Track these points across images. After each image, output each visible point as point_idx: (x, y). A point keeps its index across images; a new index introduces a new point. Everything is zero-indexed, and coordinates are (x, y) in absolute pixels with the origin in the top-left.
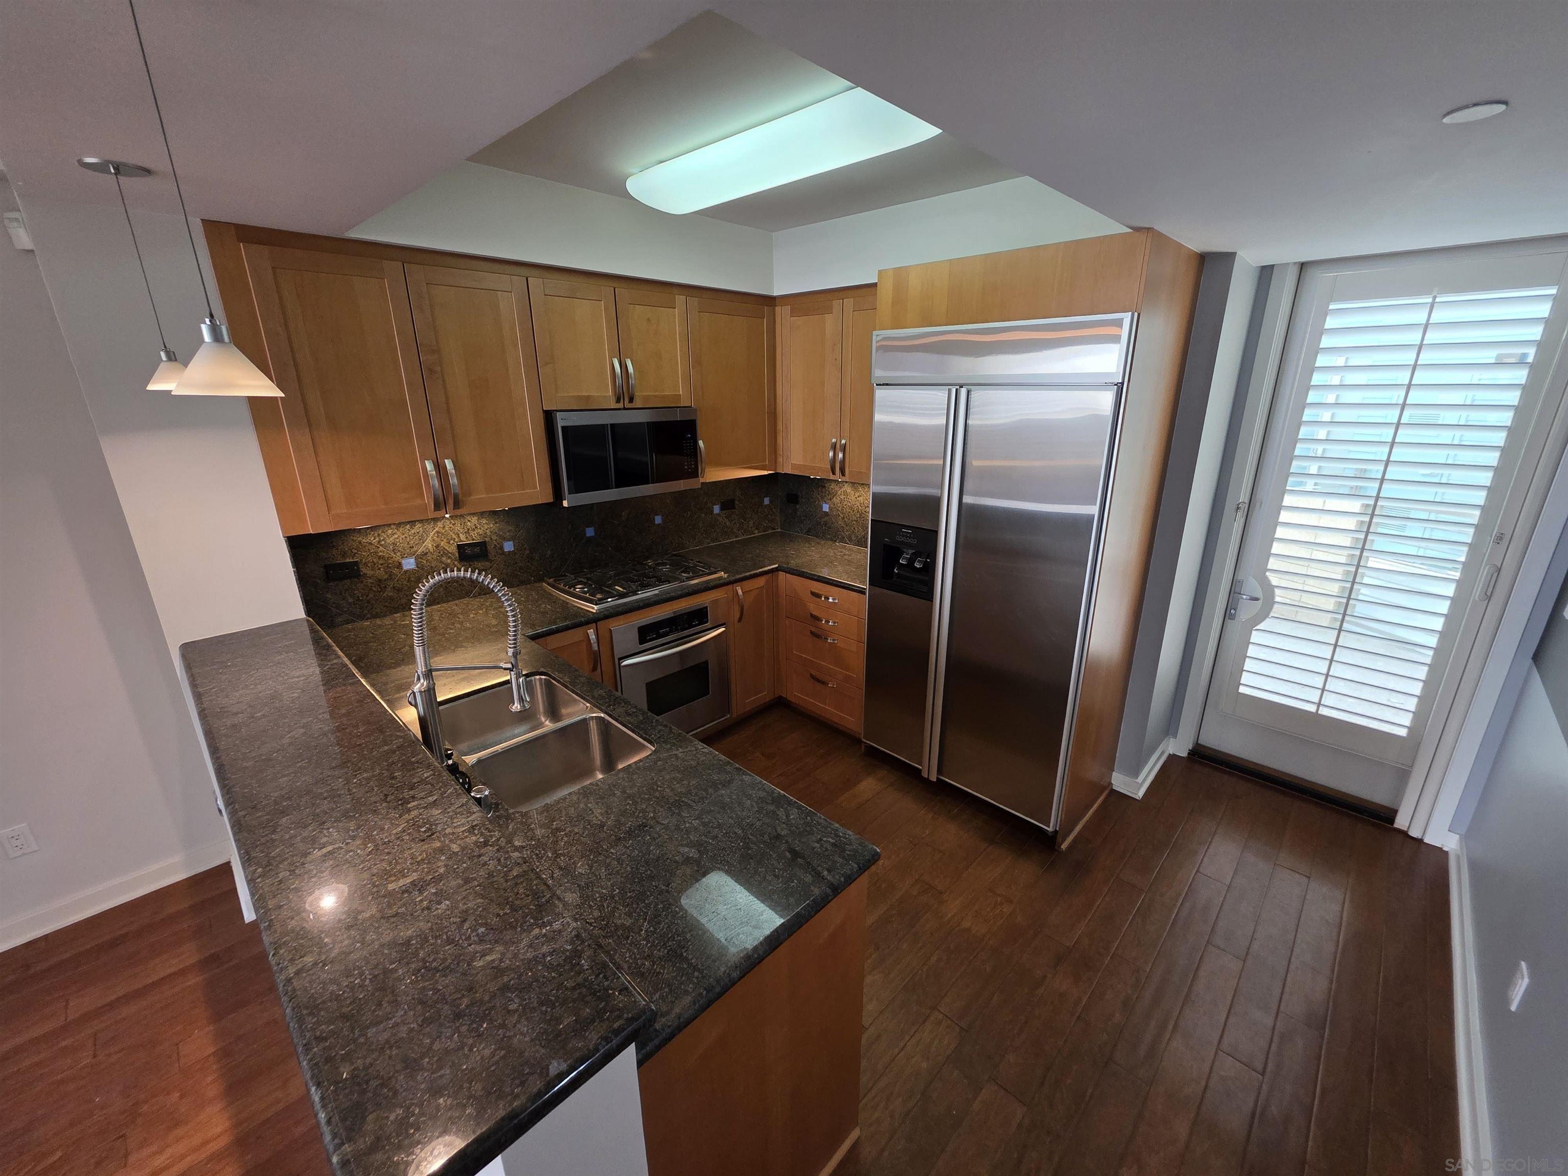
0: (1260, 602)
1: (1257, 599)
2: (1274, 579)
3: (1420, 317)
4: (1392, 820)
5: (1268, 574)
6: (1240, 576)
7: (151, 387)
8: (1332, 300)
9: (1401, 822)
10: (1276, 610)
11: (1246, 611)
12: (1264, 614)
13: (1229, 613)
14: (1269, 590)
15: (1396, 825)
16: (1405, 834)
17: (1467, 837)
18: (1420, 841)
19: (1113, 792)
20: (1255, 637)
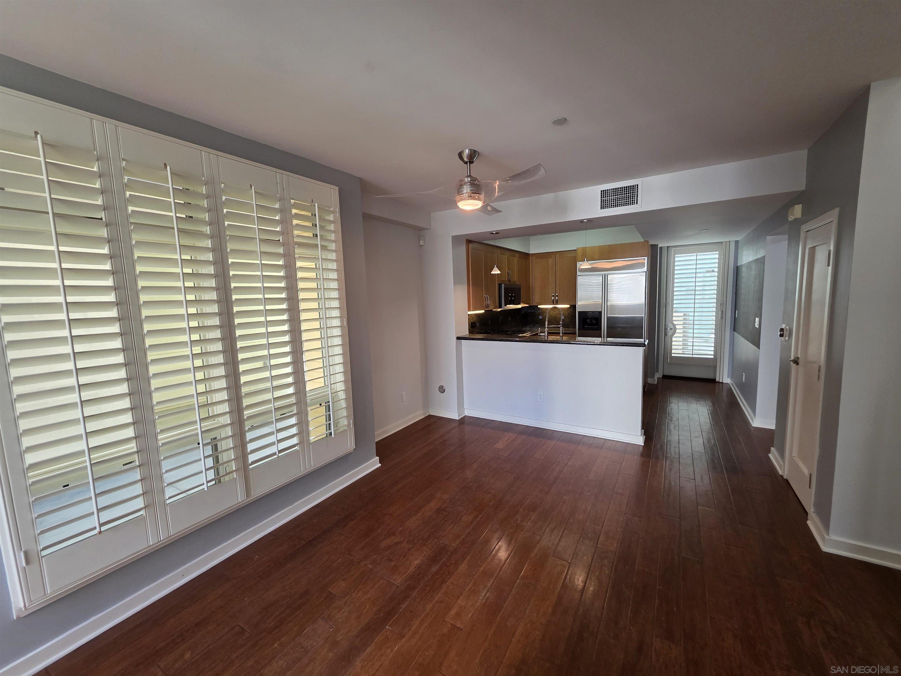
0: (673, 330)
1: (672, 329)
2: (675, 323)
3: (695, 258)
4: (715, 380)
5: (673, 322)
6: (667, 324)
7: (492, 273)
8: (676, 254)
9: (717, 380)
10: (677, 331)
11: (670, 333)
12: (675, 332)
13: (666, 335)
14: (674, 325)
15: (716, 381)
16: (719, 382)
17: (732, 378)
18: (722, 383)
19: (649, 384)
20: (674, 339)
